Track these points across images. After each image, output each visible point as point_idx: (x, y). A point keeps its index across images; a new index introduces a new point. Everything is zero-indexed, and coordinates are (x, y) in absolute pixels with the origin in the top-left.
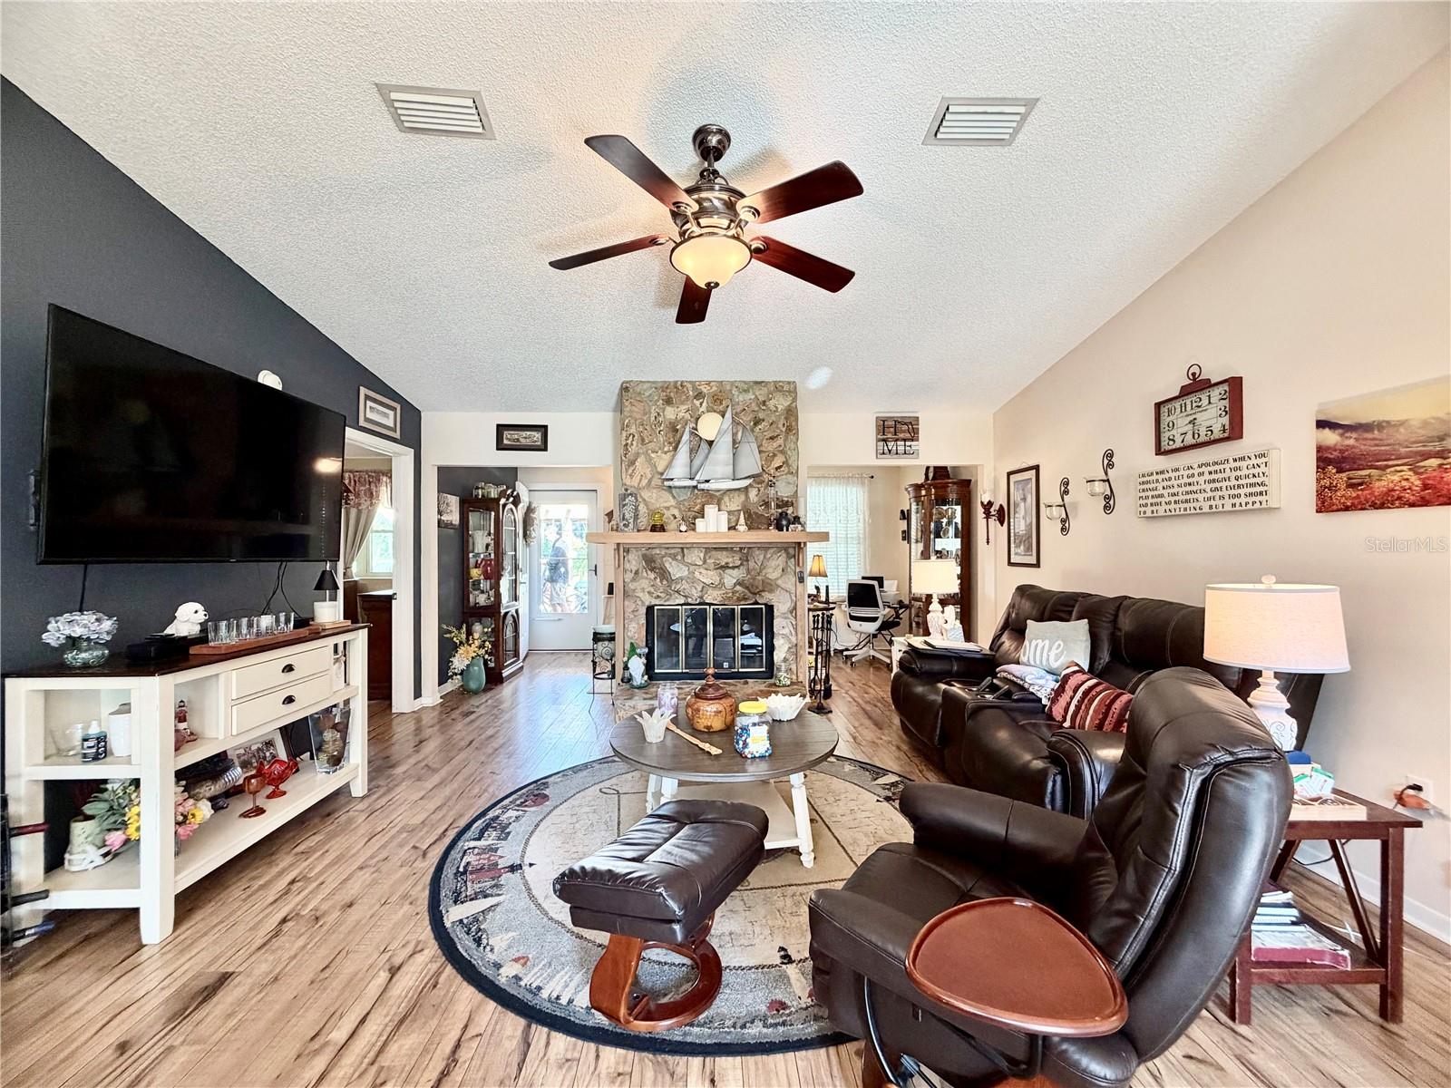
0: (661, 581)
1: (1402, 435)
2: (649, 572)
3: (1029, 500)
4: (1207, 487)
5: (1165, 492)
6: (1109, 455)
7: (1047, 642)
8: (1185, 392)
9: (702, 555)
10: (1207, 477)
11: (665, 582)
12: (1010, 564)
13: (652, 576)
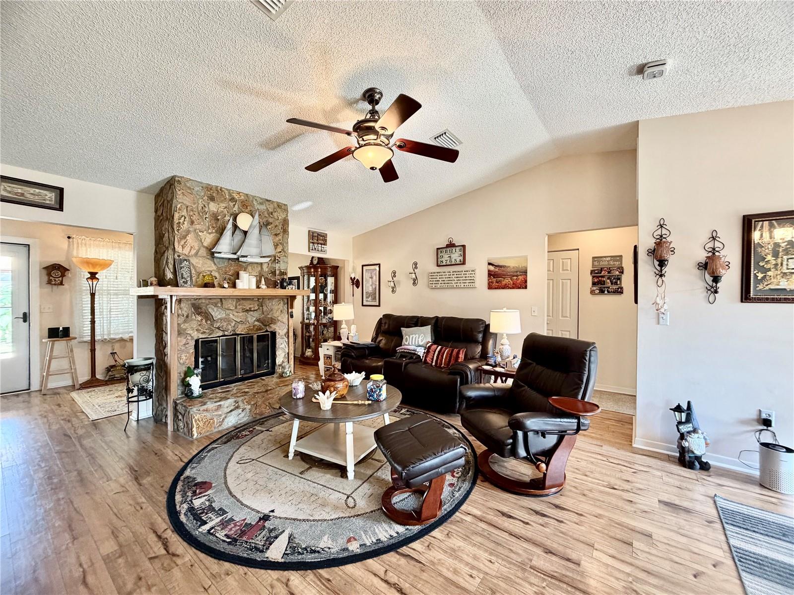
0: (206, 322)
1: (509, 270)
2: (197, 316)
3: (374, 278)
4: (456, 279)
5: (440, 280)
6: (416, 264)
7: (417, 335)
8: (448, 246)
9: (234, 303)
10: (455, 276)
11: (209, 322)
12: (363, 305)
13: (199, 318)
